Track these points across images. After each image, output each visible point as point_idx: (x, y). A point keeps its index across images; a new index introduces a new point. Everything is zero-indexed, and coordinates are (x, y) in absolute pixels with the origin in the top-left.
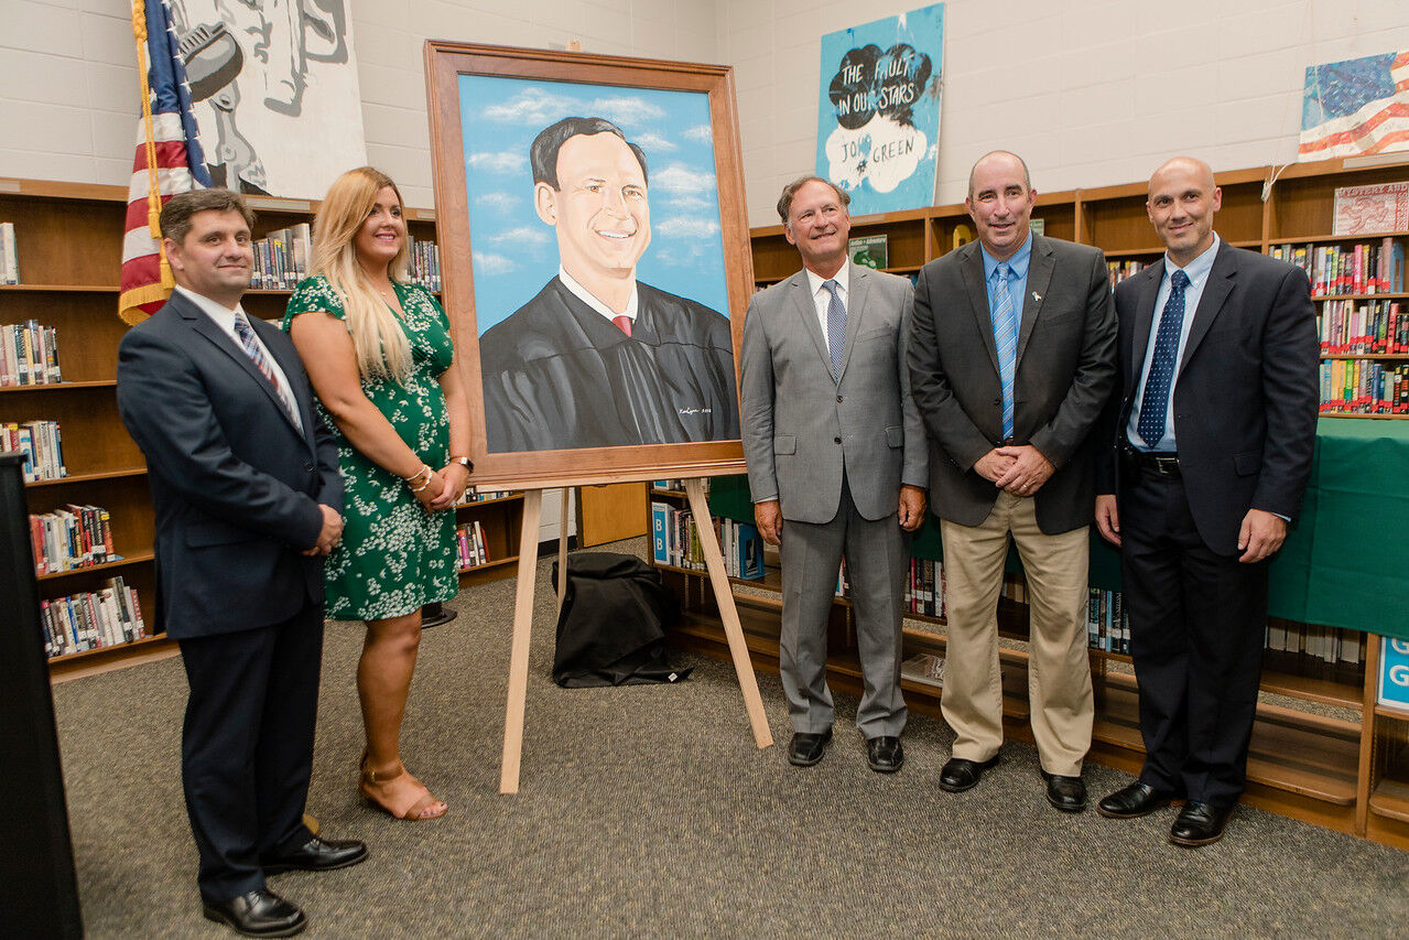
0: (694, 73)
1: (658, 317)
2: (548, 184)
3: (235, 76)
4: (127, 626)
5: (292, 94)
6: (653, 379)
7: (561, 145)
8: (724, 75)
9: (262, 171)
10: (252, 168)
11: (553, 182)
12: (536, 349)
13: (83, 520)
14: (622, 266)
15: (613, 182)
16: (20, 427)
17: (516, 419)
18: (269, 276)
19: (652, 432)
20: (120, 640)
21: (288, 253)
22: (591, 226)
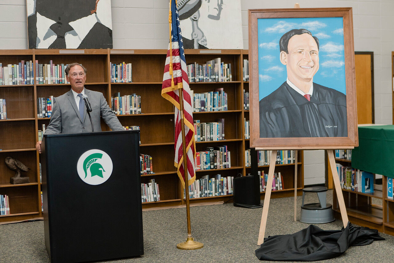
0: (338, 11)
1: (320, 94)
2: (285, 51)
3: (199, 8)
4: (155, 196)
5: (217, 12)
6: (317, 116)
7: (289, 39)
8: (349, 11)
9: (206, 40)
10: (203, 40)
11: (286, 50)
12: (277, 105)
13: (145, 159)
14: (308, 78)
15: (307, 50)
16: (129, 128)
17: (270, 127)
18: (206, 77)
19: (315, 133)
20: (153, 200)
21: (213, 69)
22: (298, 64)
